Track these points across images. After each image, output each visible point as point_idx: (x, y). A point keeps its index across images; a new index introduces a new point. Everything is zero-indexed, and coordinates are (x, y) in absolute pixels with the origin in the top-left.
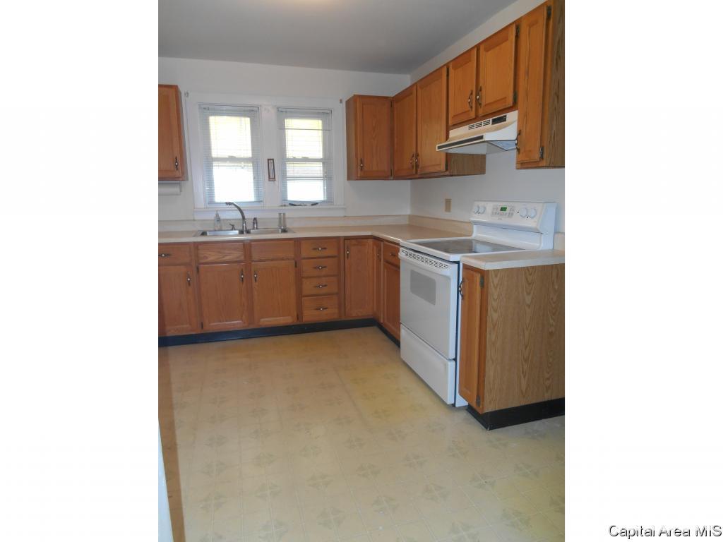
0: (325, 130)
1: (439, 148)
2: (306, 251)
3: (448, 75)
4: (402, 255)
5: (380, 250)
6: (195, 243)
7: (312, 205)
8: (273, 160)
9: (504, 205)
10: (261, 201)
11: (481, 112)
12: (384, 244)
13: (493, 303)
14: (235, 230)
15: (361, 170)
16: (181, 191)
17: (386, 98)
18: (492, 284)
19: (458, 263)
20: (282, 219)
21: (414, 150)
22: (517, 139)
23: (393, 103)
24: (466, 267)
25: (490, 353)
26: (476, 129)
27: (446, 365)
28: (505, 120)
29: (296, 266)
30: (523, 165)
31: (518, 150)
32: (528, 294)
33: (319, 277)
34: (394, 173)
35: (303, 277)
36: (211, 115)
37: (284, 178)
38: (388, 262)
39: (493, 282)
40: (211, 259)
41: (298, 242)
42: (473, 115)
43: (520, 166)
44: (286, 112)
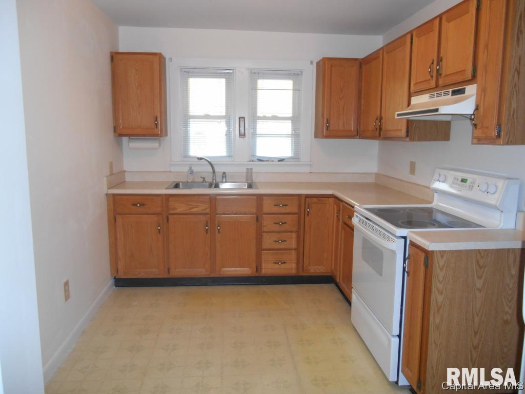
0: (296, 90)
1: (399, 115)
2: (268, 206)
3: (412, 43)
4: (355, 221)
5: (339, 210)
6: (166, 195)
7: (279, 161)
8: (244, 118)
9: (465, 176)
10: (232, 156)
11: (441, 82)
12: (343, 206)
13: (438, 284)
14: (206, 182)
15: (327, 129)
16: (160, 146)
17: (356, 60)
18: (437, 265)
19: (405, 238)
20: (249, 173)
21: (379, 113)
22: (473, 114)
23: (362, 64)
24: (413, 244)
25: (432, 336)
26: (435, 99)
27: (389, 341)
28: (464, 93)
29: (257, 220)
30: (479, 140)
31: (475, 126)
32: (480, 278)
33: (279, 232)
34: (359, 134)
35: (263, 232)
36: (191, 77)
37: (254, 135)
38: (345, 224)
39: (438, 262)
40: (179, 210)
41: (260, 197)
42: (433, 84)
43: (475, 141)
44: (259, 73)
